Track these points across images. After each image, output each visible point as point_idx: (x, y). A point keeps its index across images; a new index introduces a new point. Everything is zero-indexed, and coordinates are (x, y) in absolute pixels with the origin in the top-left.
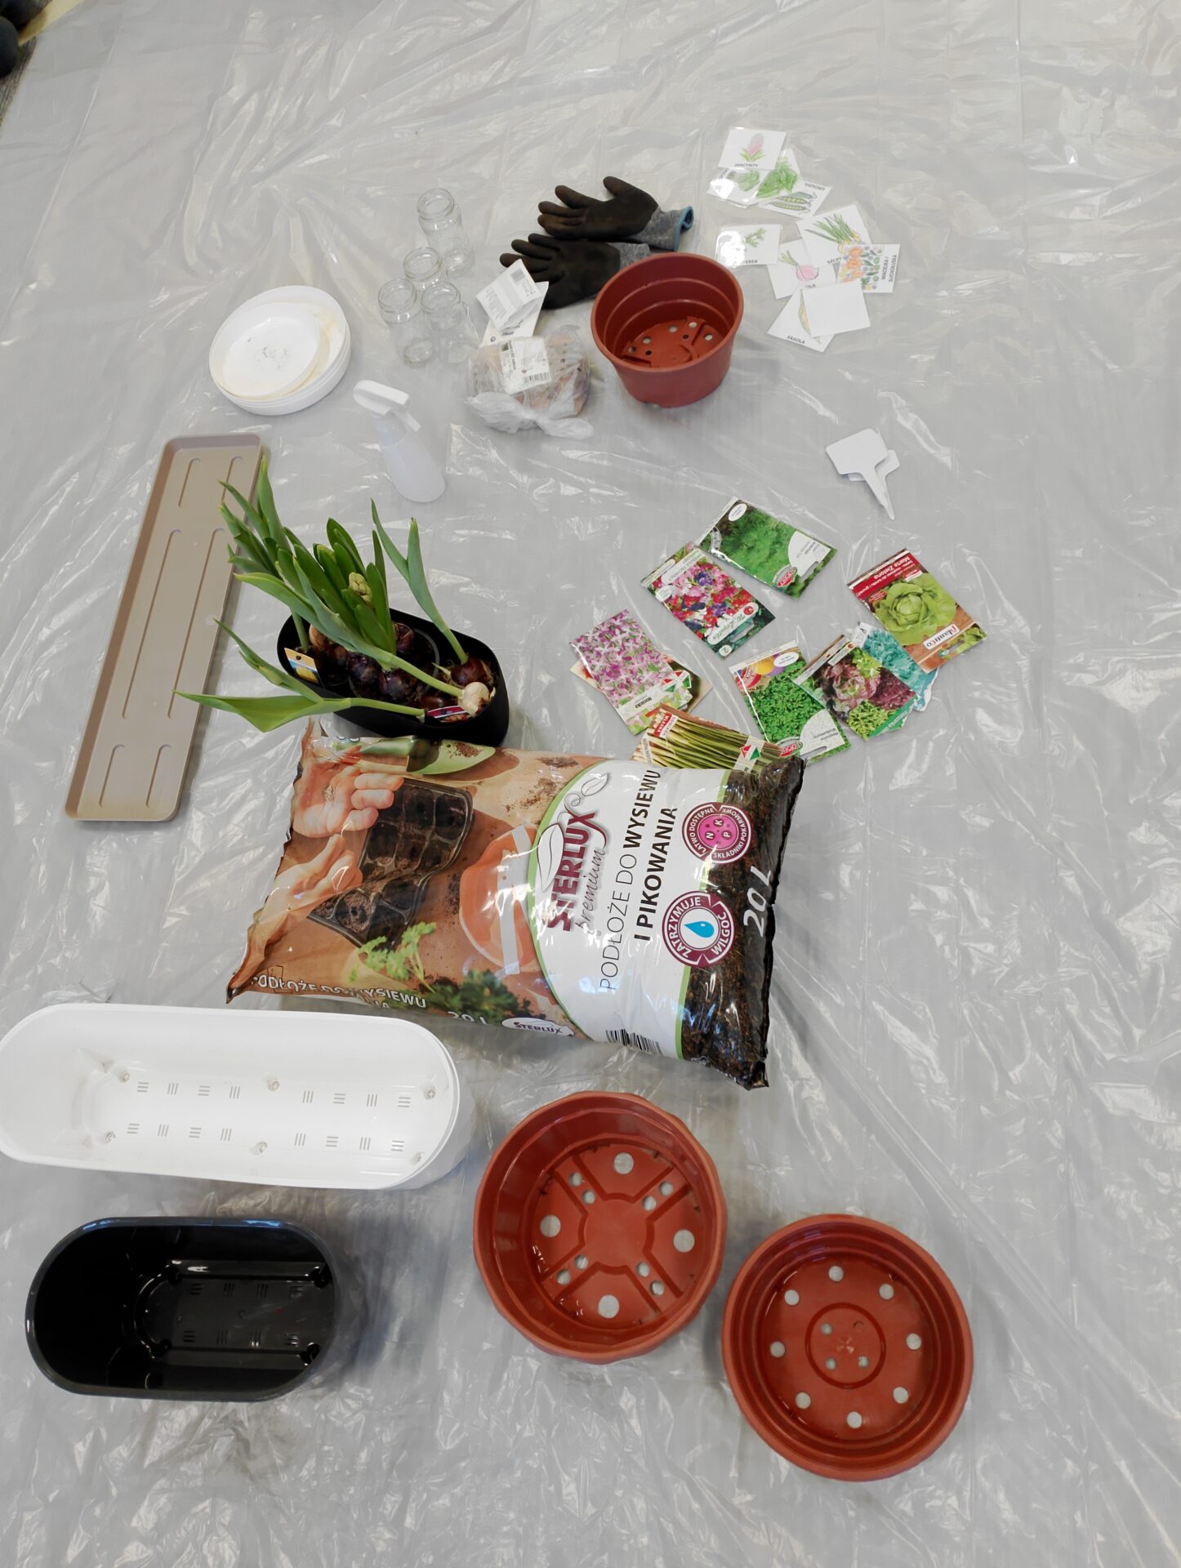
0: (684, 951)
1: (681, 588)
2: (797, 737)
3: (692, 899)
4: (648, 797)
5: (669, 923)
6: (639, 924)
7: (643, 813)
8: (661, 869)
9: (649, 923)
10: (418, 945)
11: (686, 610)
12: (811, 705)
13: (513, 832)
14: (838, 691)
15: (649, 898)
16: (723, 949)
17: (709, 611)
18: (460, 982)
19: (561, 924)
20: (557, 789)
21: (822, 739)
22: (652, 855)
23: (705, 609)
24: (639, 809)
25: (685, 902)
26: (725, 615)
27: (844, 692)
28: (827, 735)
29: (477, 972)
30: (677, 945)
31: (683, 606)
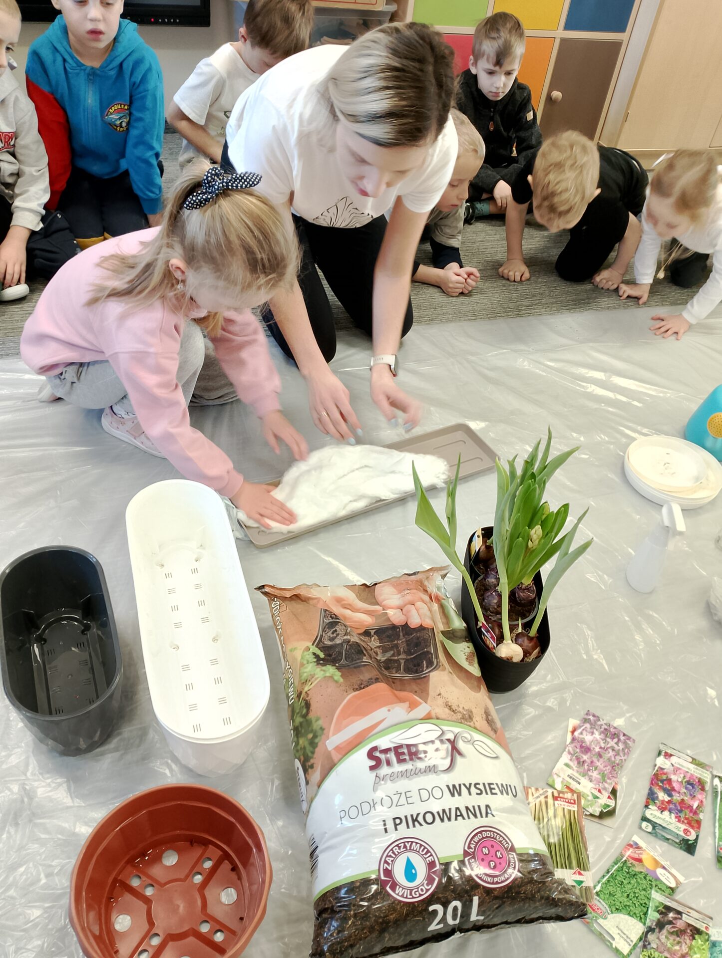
0: (388, 864)
1: (675, 774)
2: (610, 912)
3: (429, 854)
4: (494, 791)
5: (404, 843)
6: (394, 819)
7: (479, 792)
8: (442, 820)
9: (398, 827)
10: (325, 677)
11: (661, 784)
12: (641, 914)
13: (424, 704)
14: (664, 931)
15: (416, 820)
16: (402, 896)
17: (669, 802)
18: (311, 716)
19: (373, 763)
20: (468, 723)
21: (619, 934)
22: (450, 809)
23: (669, 799)
24: (481, 787)
25: (425, 850)
26: (673, 815)
27: (666, 937)
28: (625, 937)
29: (320, 723)
30: (391, 856)
31: (662, 781)
